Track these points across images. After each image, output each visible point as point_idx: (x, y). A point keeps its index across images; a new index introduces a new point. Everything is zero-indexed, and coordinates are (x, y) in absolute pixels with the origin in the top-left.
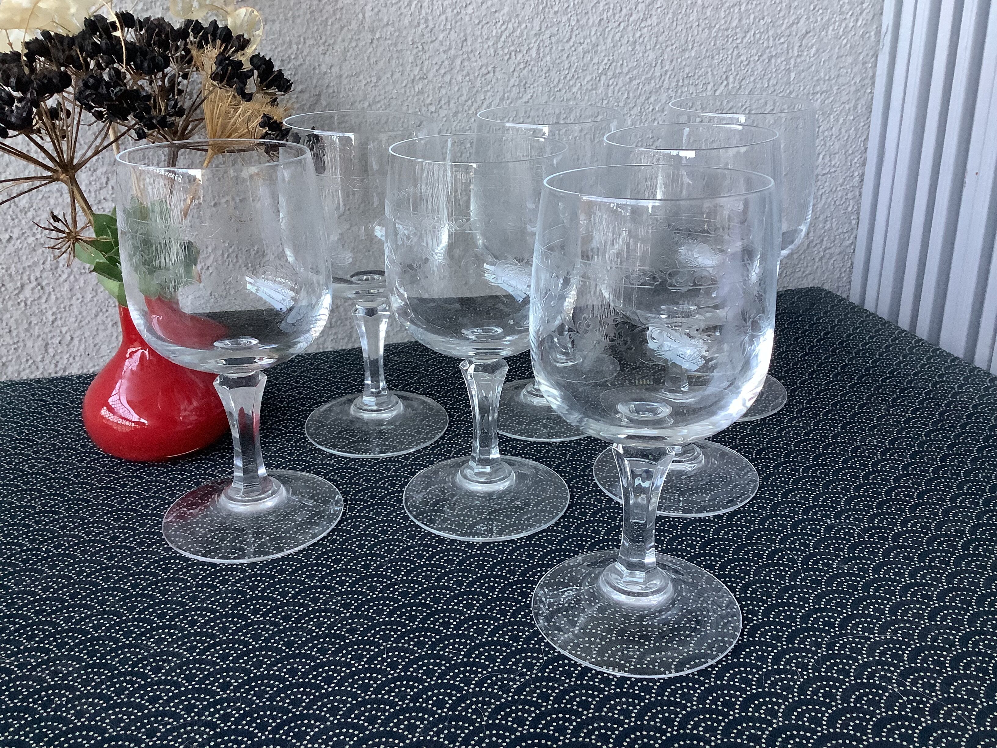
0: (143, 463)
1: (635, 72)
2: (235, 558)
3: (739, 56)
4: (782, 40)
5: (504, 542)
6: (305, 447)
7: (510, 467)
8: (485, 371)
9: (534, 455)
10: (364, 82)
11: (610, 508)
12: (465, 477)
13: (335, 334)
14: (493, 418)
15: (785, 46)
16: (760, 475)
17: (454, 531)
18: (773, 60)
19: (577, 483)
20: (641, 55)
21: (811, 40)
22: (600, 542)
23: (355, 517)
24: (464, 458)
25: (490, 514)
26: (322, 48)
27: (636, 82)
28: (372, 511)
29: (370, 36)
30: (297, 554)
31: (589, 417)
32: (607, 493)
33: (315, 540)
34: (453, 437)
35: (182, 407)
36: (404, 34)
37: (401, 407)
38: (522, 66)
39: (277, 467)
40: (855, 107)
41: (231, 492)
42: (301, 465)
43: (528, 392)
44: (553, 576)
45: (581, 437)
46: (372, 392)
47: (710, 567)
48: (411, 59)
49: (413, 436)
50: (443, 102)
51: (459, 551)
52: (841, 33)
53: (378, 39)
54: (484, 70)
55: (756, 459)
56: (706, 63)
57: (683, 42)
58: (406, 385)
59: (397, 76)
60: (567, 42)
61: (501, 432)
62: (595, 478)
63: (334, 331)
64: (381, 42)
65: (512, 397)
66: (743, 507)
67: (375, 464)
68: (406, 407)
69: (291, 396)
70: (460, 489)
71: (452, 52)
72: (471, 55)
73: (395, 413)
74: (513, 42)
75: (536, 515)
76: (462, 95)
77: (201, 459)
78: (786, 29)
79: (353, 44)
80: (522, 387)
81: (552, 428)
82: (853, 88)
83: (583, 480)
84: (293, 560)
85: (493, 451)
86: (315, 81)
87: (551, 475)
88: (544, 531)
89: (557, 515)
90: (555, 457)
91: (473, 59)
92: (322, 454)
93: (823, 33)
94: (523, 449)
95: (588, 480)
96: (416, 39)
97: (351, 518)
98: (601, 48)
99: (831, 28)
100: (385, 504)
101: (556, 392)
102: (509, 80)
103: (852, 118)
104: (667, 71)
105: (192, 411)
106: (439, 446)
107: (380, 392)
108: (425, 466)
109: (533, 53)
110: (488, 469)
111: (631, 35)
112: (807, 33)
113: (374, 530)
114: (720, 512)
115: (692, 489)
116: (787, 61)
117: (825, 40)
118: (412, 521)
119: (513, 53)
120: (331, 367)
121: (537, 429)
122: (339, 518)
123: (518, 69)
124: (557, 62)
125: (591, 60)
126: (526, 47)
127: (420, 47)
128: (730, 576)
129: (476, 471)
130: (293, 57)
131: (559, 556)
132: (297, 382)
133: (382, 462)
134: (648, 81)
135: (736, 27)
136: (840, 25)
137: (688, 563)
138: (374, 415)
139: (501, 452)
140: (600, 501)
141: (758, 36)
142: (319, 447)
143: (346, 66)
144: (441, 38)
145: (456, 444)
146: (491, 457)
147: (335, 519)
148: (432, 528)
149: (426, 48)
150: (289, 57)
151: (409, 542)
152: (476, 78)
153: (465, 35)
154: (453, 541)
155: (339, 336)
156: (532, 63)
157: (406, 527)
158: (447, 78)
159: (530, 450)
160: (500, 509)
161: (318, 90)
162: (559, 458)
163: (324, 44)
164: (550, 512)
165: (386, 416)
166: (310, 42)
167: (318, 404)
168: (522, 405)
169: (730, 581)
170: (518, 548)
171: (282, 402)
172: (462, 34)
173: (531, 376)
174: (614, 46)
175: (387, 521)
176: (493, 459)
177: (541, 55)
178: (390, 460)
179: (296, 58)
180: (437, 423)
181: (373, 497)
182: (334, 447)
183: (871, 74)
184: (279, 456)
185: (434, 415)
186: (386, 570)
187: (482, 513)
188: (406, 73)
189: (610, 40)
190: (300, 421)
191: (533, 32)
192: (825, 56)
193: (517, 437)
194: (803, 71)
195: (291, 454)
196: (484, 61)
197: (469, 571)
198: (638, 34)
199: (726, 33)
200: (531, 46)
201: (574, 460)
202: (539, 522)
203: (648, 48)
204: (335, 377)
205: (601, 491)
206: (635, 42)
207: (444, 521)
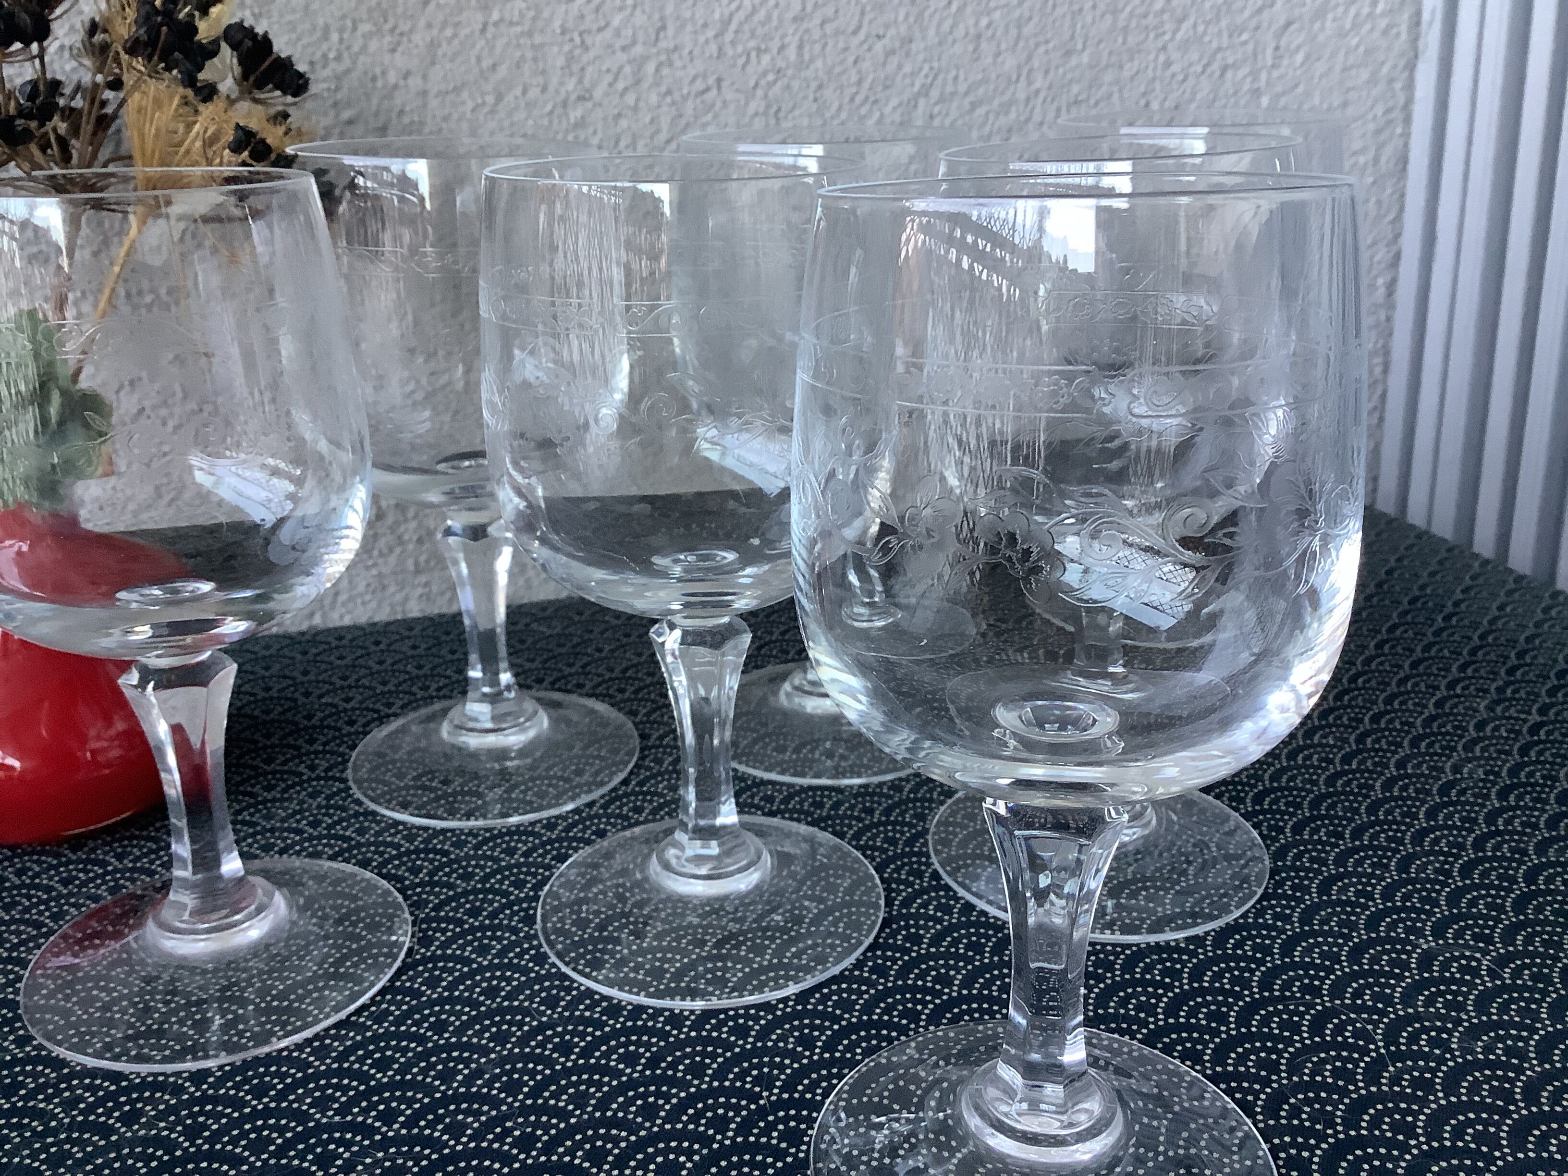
0: (11, 848)
1: (981, 91)
2: (165, 1060)
3: (1168, 64)
4: (1245, 37)
5: (747, 1008)
6: (344, 809)
7: (758, 841)
8: (703, 644)
9: (808, 813)
10: (470, 105)
11: (969, 924)
12: (667, 866)
13: (427, 584)
14: (722, 741)
15: (1250, 47)
16: (1268, 847)
17: (642, 987)
18: (1229, 74)
19: (898, 870)
20: (990, 60)
21: (1295, 38)
22: (953, 1002)
23: (434, 959)
24: (668, 822)
25: (719, 944)
26: (388, 39)
27: (981, 111)
28: (471, 943)
29: (480, 17)
30: (299, 1047)
31: (934, 738)
32: (961, 892)
33: (343, 1015)
34: (647, 779)
35: (92, 733)
36: (546, 14)
37: (544, 721)
38: (771, 77)
39: (281, 852)
40: (1376, 160)
41: (167, 913)
42: (331, 847)
43: (797, 688)
44: (856, 1089)
45: (902, 774)
46: (485, 695)
47: (1193, 1057)
48: (561, 61)
49: (567, 780)
50: (623, 144)
51: (651, 1032)
52: (1348, 26)
53: (496, 24)
54: (699, 85)
55: (1255, 813)
56: (1108, 77)
57: (1067, 36)
58: (558, 680)
59: (534, 93)
60: (855, 32)
61: (742, 768)
62: (934, 859)
63: (423, 579)
64: (503, 28)
65: (764, 700)
66: (1244, 916)
67: (486, 841)
68: (554, 722)
69: (332, 705)
70: (658, 889)
71: (638, 50)
72: (675, 57)
73: (531, 734)
74: (753, 32)
75: (816, 945)
76: (658, 131)
77: (131, 838)
78: (1252, 16)
79: (449, 32)
80: (784, 677)
81: (843, 757)
82: (1371, 127)
83: (911, 863)
84: (290, 1061)
85: (724, 809)
86: (375, 101)
87: (846, 855)
88: (834, 980)
89: (860, 943)
90: (851, 817)
91: (678, 63)
92: (378, 823)
93: (1317, 25)
94: (786, 800)
95: (919, 863)
96: (570, 25)
97: (424, 961)
98: (917, 46)
99: (1330, 16)
100: (500, 927)
101: (855, 682)
102: (747, 104)
103: (1370, 180)
104: (1037, 92)
105: (111, 739)
106: (619, 798)
107: (500, 693)
108: (589, 842)
109: (791, 53)
110: (714, 848)
111: (971, 22)
112: (1289, 24)
113: (470, 989)
114: (1199, 931)
115: (1135, 881)
116: (1254, 75)
117: (1321, 38)
118: (553, 965)
119: (753, 54)
120: (414, 647)
121: (813, 761)
122: (398, 963)
123: (763, 82)
124: (837, 70)
125: (900, 67)
126: (775, 45)
127: (578, 40)
128: (1237, 1076)
129: (689, 853)
130: (332, 55)
131: (868, 1039)
132: (344, 678)
133: (501, 835)
134: (1005, 108)
135: (1163, 11)
136: (1346, 11)
137: (1147, 1050)
138: (492, 740)
139: (742, 808)
140: (947, 910)
141: (1201, 28)
142: (373, 806)
143: (437, 73)
144: (616, 21)
145: (654, 794)
146: (719, 821)
147: (390, 966)
148: (597, 981)
149: (589, 41)
150: (325, 56)
151: (543, 1014)
152: (685, 98)
153: (662, 18)
154: (640, 1009)
155: (435, 588)
156: (790, 72)
157: (540, 979)
158: (630, 99)
159: (801, 803)
160: (741, 932)
161: (382, 119)
162: (859, 819)
163: (392, 31)
164: (846, 938)
165: (514, 739)
166: (365, 27)
167: (382, 719)
168: (786, 714)
169: (1240, 1089)
170: (777, 1023)
171: (309, 717)
172: (656, 16)
173: (801, 656)
174: (940, 44)
175: (499, 967)
176: (724, 827)
177: (807, 57)
178: (518, 831)
179: (338, 58)
180: (616, 752)
181: (474, 913)
182: (404, 806)
183: (1402, 101)
184: (289, 830)
185: (611, 736)
186: (489, 1084)
187: (703, 943)
188: (551, 89)
189: (932, 32)
190: (342, 755)
191: (789, 15)
192: (1320, 67)
193: (773, 776)
194: (1284, 93)
195: (315, 824)
196: (699, 66)
197: (672, 1082)
198: (984, 22)
199: (1144, 22)
200: (787, 40)
201: (888, 822)
202: (821, 960)
203: (1003, 46)
204: (420, 667)
205: (947, 888)
206: (979, 36)
207: (622, 963)
